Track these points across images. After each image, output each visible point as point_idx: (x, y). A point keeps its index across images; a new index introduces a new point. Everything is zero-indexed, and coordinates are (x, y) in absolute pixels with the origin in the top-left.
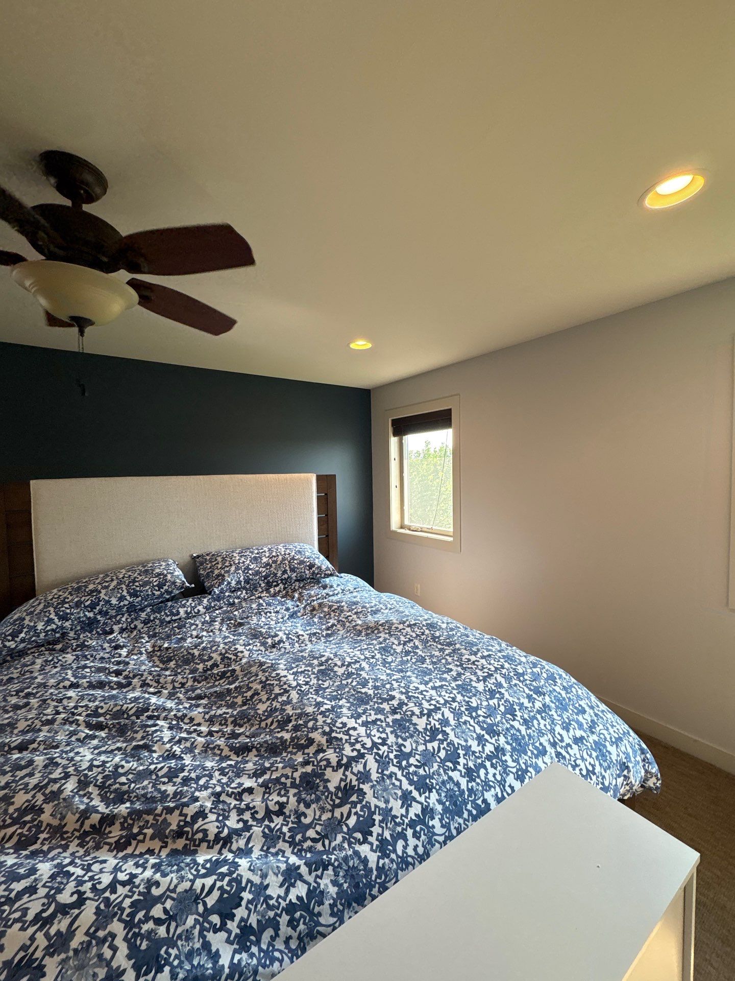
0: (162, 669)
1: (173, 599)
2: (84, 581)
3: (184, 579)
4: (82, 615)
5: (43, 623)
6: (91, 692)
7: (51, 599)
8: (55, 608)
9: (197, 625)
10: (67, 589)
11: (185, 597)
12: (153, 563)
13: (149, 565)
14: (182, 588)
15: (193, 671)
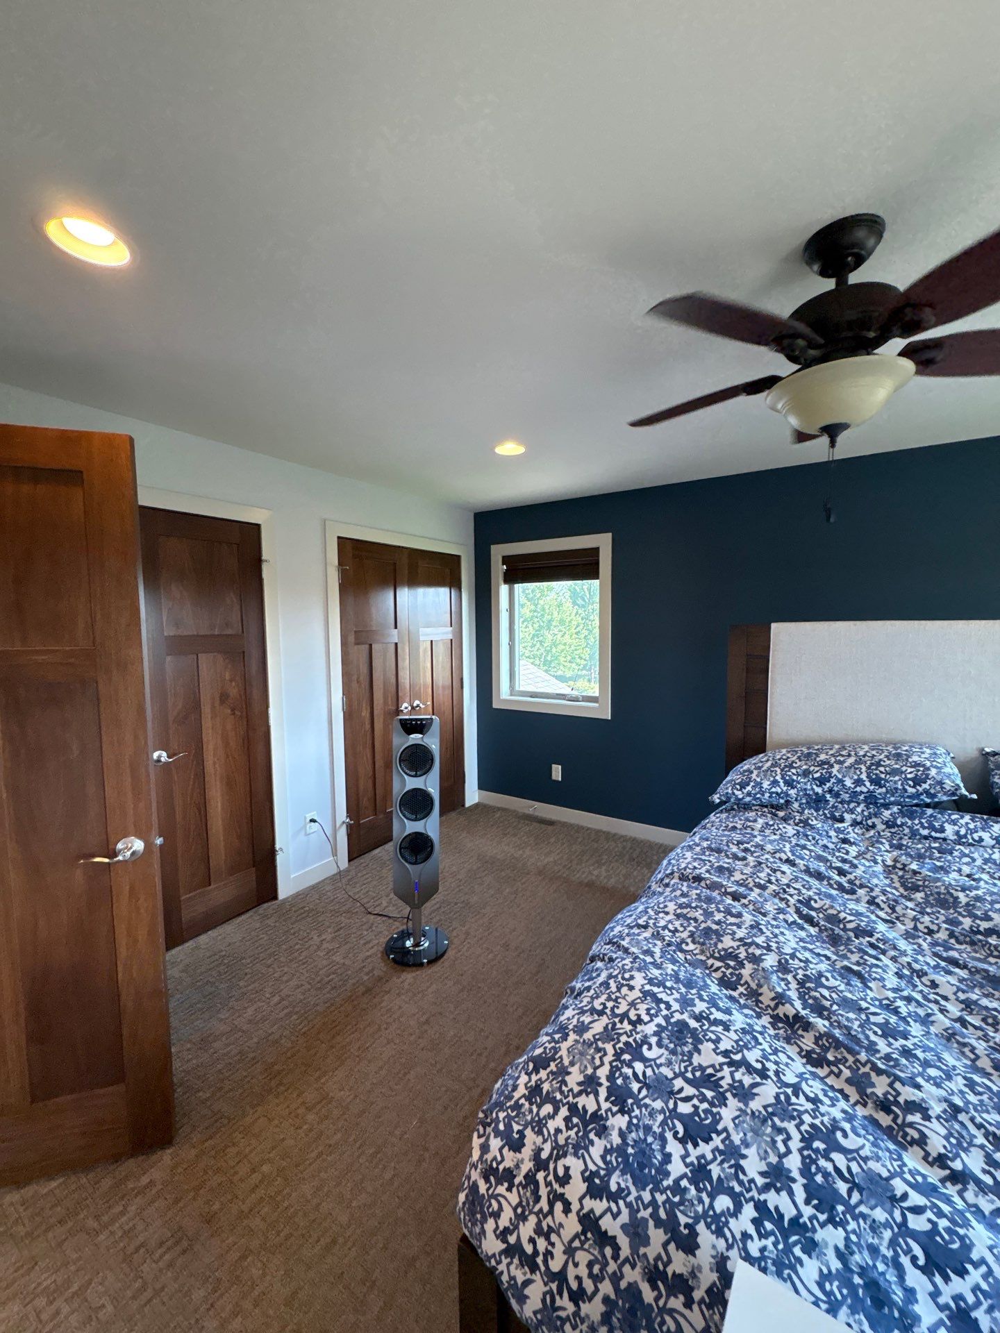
0: (902, 895)
1: (935, 806)
2: (816, 747)
3: (959, 781)
4: (809, 787)
5: (769, 783)
6: (807, 878)
7: (779, 759)
8: (782, 770)
9: (974, 860)
10: (796, 752)
11: (959, 810)
12: (911, 747)
13: (905, 748)
14: (953, 794)
15: (953, 922)
